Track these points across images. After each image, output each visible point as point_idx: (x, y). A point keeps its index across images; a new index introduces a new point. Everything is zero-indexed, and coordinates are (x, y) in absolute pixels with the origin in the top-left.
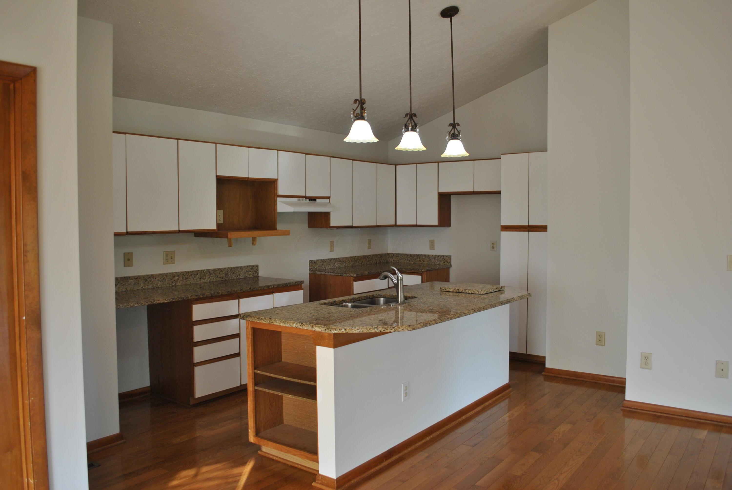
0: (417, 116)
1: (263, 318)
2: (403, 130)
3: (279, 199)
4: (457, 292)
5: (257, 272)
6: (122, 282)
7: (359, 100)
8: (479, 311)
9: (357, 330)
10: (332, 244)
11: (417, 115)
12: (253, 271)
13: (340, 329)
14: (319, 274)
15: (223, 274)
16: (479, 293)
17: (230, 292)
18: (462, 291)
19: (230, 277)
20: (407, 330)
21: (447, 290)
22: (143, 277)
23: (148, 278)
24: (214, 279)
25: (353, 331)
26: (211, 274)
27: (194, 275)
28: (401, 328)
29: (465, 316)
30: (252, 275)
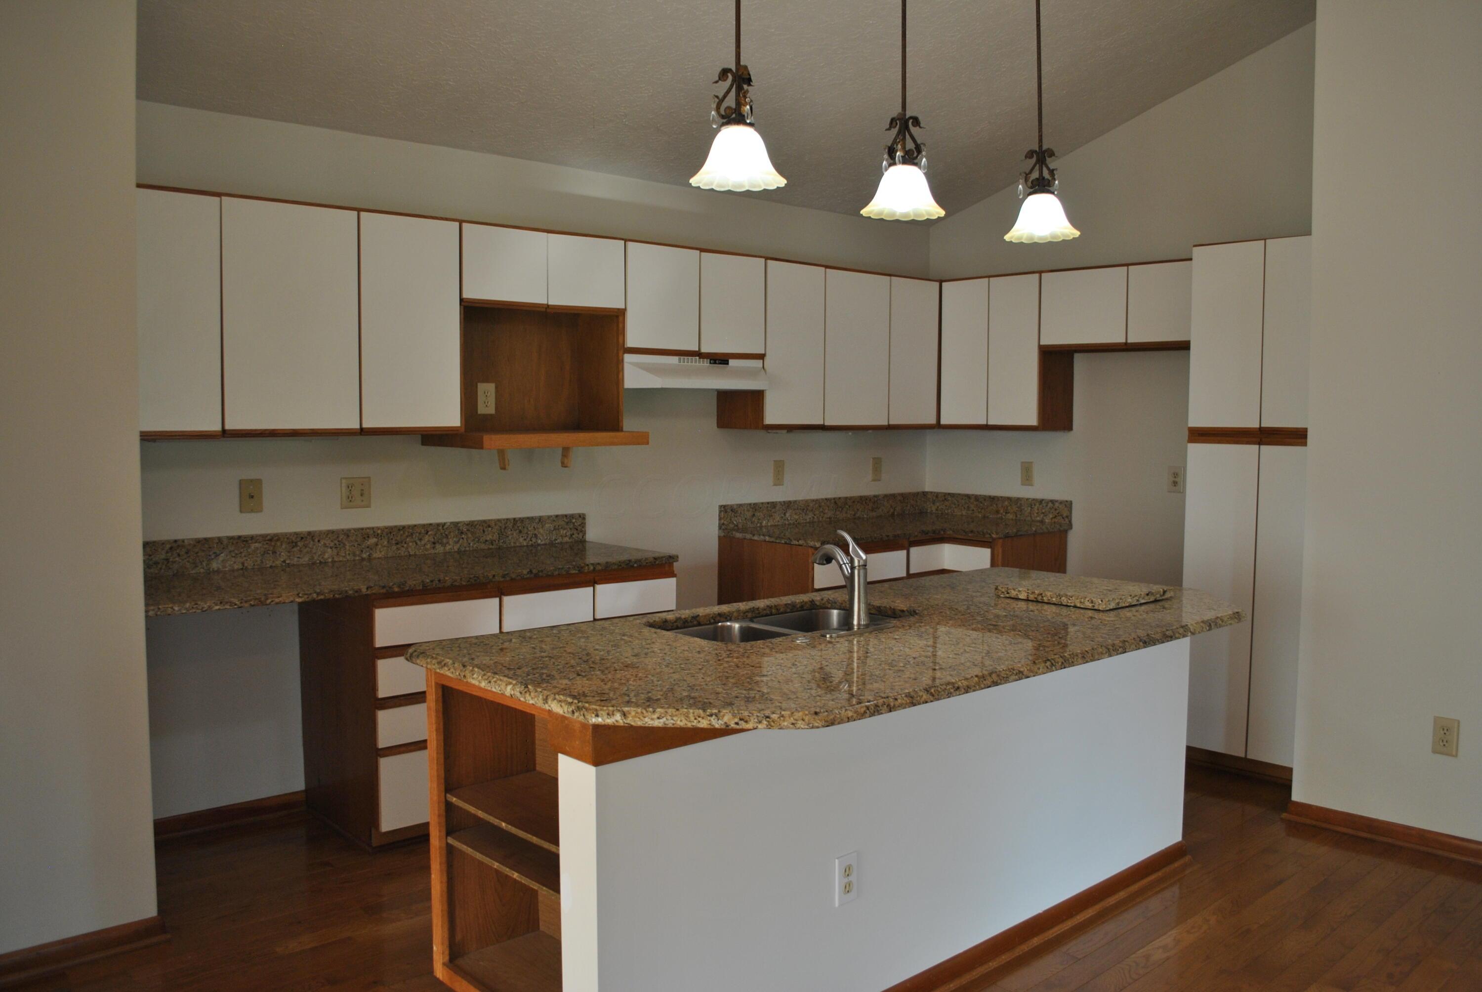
0: (921, 125)
1: (450, 662)
2: (885, 163)
3: (628, 358)
4: (1037, 601)
5: (581, 531)
6: (232, 549)
7: (734, 71)
8: (1067, 666)
9: (658, 718)
10: (779, 469)
11: (921, 118)
12: (571, 529)
13: (611, 713)
14: (738, 538)
15: (494, 533)
16: (1094, 606)
17: (475, 580)
18: (1050, 598)
19: (513, 541)
20: (806, 727)
21: (1013, 593)
22: (288, 538)
23: (298, 539)
24: (469, 544)
25: (646, 719)
26: (462, 533)
27: (417, 534)
28: (790, 717)
29: (1017, 680)
30: (570, 539)
